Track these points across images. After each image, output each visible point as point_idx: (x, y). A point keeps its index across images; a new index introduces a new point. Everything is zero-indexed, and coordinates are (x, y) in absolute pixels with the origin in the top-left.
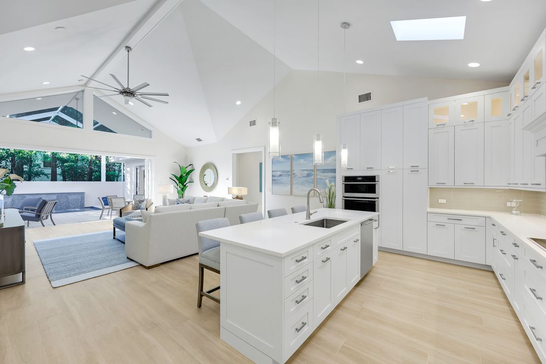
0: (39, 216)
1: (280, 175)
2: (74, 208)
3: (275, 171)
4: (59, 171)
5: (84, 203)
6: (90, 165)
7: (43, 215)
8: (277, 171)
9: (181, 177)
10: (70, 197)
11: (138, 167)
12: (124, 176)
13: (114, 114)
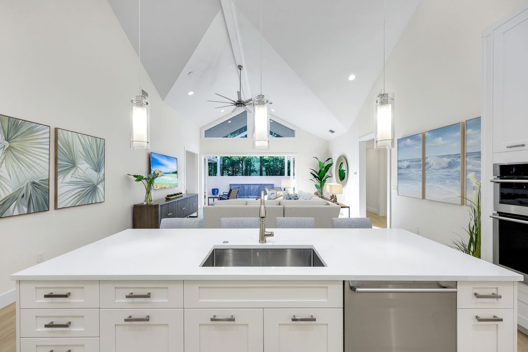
1: (408, 167)
3: (401, 161)
8: (404, 160)
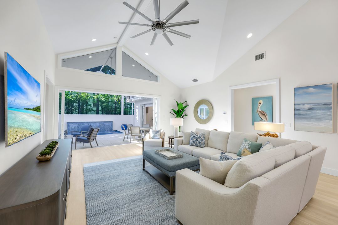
0: (89, 139)
2: (108, 131)
4: (100, 108)
5: (112, 128)
6: (115, 105)
7: (91, 138)
9: (178, 111)
10: (106, 124)
11: (143, 105)
12: (133, 111)
13: (133, 66)
